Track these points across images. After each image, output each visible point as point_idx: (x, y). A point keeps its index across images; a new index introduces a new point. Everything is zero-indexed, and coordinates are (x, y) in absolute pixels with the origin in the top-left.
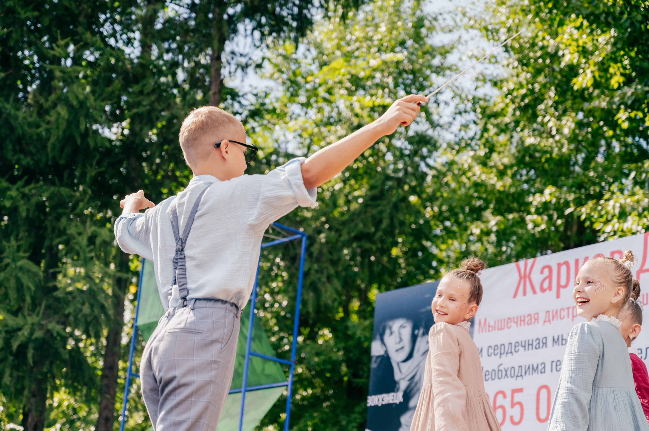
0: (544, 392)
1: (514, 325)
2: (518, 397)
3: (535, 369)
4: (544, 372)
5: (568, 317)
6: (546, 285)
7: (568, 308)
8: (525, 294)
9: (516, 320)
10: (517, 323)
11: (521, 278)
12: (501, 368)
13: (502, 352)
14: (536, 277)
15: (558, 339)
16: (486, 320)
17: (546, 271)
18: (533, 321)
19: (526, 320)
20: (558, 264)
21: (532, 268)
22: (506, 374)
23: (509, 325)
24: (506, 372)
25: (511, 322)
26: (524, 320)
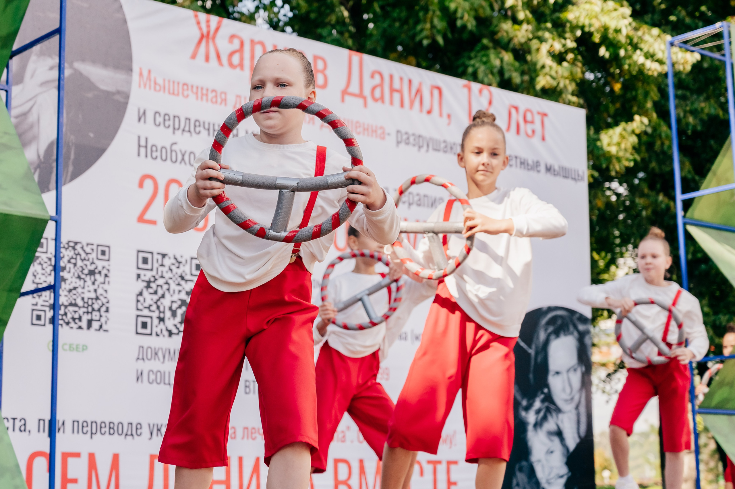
1: (192, 97)
6: (236, 59)
8: (207, 59)
9: (195, 90)
10: (197, 93)
11: (202, 37)
12: (174, 147)
13: (177, 126)
14: (224, 46)
16: (149, 72)
17: (236, 44)
18: (219, 100)
19: (211, 95)
20: (252, 42)
21: (217, 29)
22: (183, 159)
23: (186, 93)
24: (183, 155)
25: (188, 89)
26: (207, 95)
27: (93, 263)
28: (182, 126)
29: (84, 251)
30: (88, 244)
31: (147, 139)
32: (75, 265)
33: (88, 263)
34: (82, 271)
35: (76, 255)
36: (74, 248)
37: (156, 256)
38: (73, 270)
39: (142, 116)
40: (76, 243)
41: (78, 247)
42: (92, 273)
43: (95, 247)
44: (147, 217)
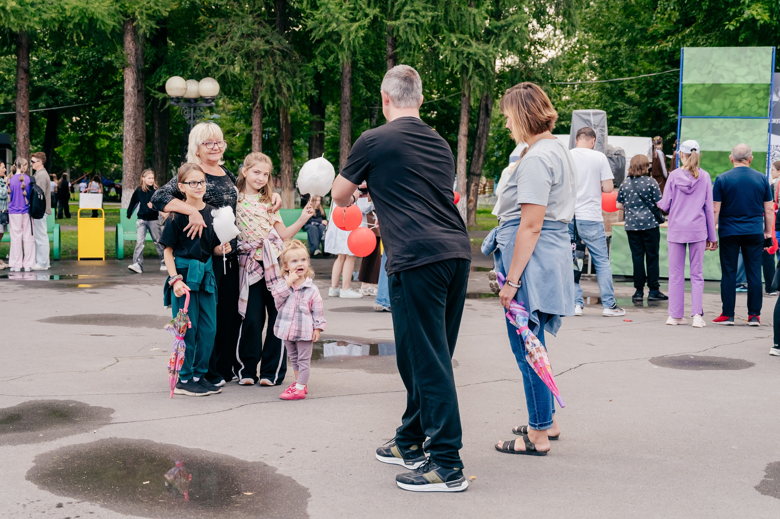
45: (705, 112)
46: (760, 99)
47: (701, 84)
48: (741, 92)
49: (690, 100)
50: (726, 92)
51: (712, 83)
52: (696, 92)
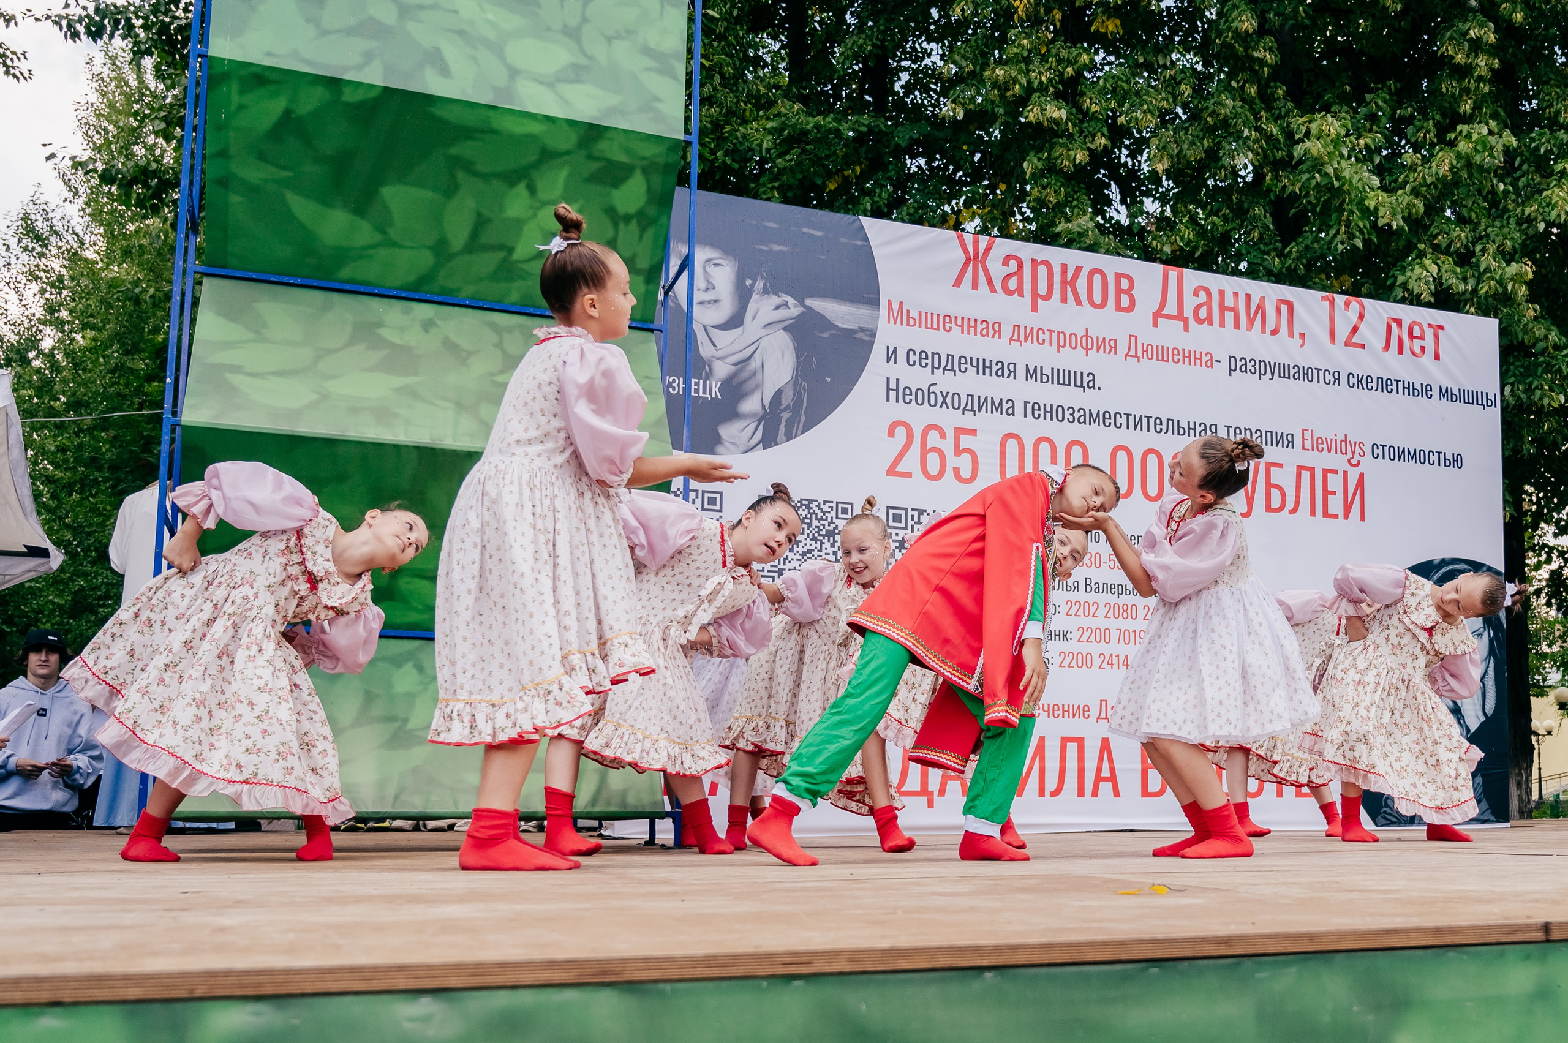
0: (1012, 444)
1: (956, 330)
2: (966, 441)
3: (997, 406)
4: (1013, 414)
5: (1051, 344)
6: (1013, 284)
7: (1051, 332)
8: (975, 286)
9: (959, 323)
10: (962, 326)
11: (968, 260)
12: (932, 389)
13: (936, 365)
14: (997, 270)
15: (1035, 370)
16: (901, 303)
17: (1013, 264)
18: (991, 332)
19: (980, 327)
20: (1033, 261)
21: (988, 250)
22: (944, 401)
23: (947, 326)
24: (944, 398)
25: (950, 322)
26: (975, 327)
27: (832, 522)
28: (943, 366)
29: (821, 510)
30: (825, 502)
31: (898, 380)
32: (810, 525)
33: (826, 523)
34: (818, 532)
35: (811, 514)
36: (808, 507)
37: (910, 513)
38: (807, 532)
39: (891, 355)
40: (811, 501)
41: (813, 505)
42: (830, 534)
43: (834, 505)
44: (900, 468)
45: (342, 255)
46: (627, 218)
47: (318, 79)
48: (537, 165)
49: (253, 173)
50: (454, 151)
51: (380, 82)
52: (288, 123)
